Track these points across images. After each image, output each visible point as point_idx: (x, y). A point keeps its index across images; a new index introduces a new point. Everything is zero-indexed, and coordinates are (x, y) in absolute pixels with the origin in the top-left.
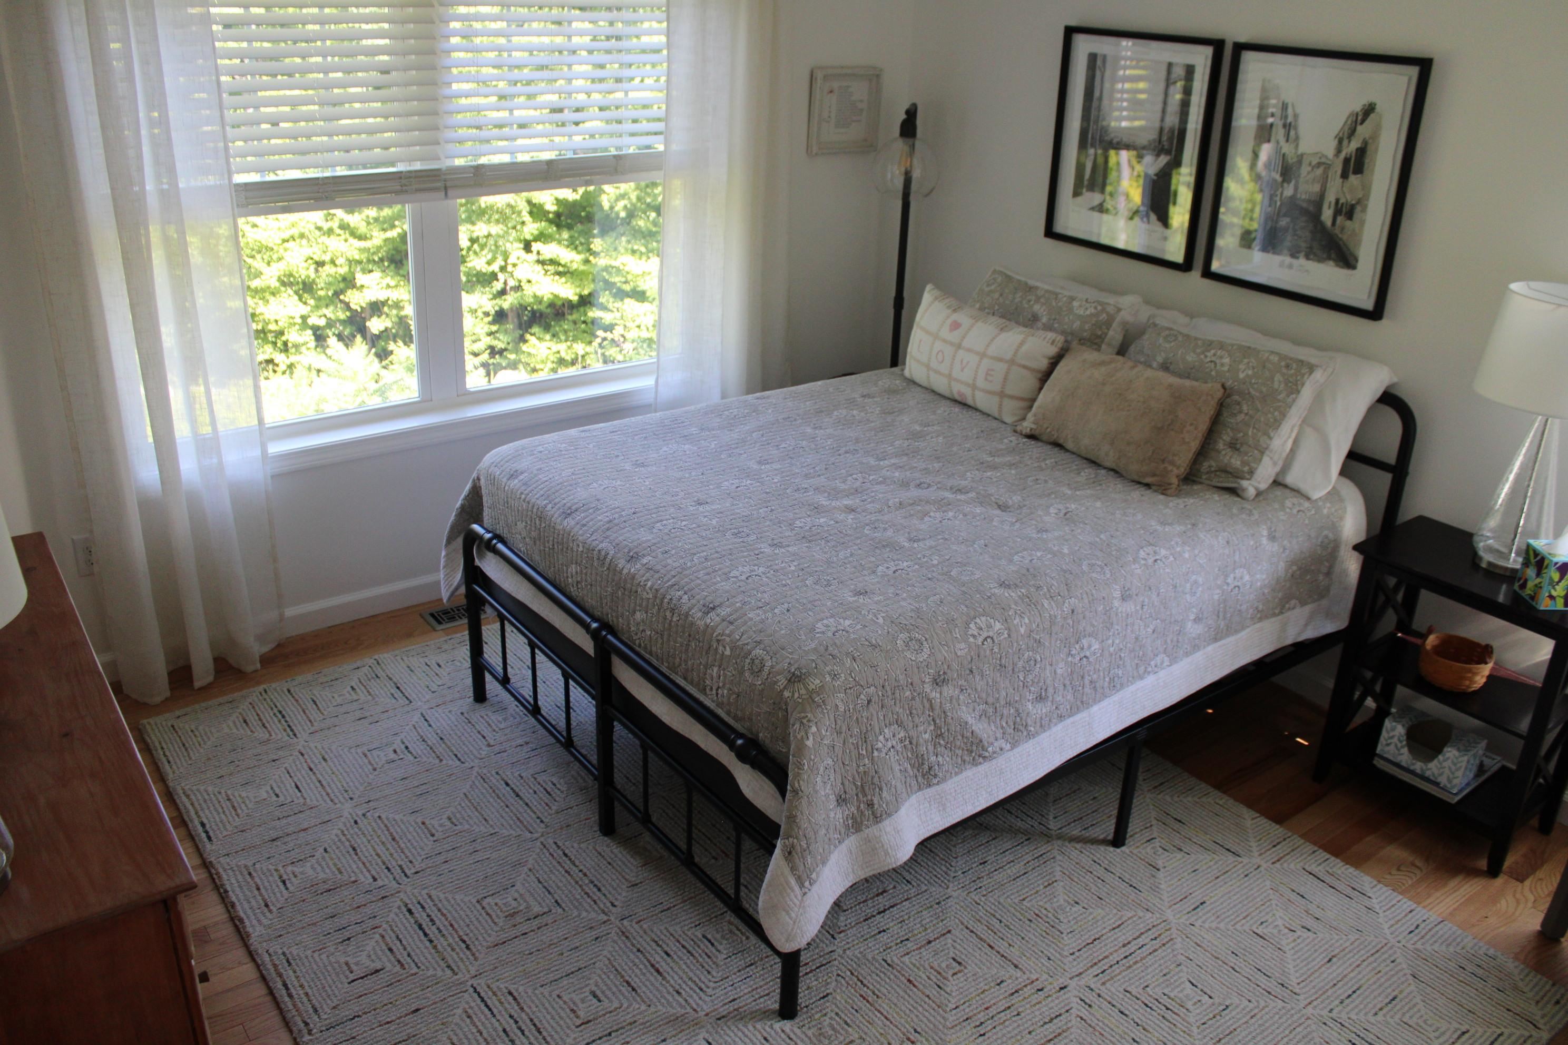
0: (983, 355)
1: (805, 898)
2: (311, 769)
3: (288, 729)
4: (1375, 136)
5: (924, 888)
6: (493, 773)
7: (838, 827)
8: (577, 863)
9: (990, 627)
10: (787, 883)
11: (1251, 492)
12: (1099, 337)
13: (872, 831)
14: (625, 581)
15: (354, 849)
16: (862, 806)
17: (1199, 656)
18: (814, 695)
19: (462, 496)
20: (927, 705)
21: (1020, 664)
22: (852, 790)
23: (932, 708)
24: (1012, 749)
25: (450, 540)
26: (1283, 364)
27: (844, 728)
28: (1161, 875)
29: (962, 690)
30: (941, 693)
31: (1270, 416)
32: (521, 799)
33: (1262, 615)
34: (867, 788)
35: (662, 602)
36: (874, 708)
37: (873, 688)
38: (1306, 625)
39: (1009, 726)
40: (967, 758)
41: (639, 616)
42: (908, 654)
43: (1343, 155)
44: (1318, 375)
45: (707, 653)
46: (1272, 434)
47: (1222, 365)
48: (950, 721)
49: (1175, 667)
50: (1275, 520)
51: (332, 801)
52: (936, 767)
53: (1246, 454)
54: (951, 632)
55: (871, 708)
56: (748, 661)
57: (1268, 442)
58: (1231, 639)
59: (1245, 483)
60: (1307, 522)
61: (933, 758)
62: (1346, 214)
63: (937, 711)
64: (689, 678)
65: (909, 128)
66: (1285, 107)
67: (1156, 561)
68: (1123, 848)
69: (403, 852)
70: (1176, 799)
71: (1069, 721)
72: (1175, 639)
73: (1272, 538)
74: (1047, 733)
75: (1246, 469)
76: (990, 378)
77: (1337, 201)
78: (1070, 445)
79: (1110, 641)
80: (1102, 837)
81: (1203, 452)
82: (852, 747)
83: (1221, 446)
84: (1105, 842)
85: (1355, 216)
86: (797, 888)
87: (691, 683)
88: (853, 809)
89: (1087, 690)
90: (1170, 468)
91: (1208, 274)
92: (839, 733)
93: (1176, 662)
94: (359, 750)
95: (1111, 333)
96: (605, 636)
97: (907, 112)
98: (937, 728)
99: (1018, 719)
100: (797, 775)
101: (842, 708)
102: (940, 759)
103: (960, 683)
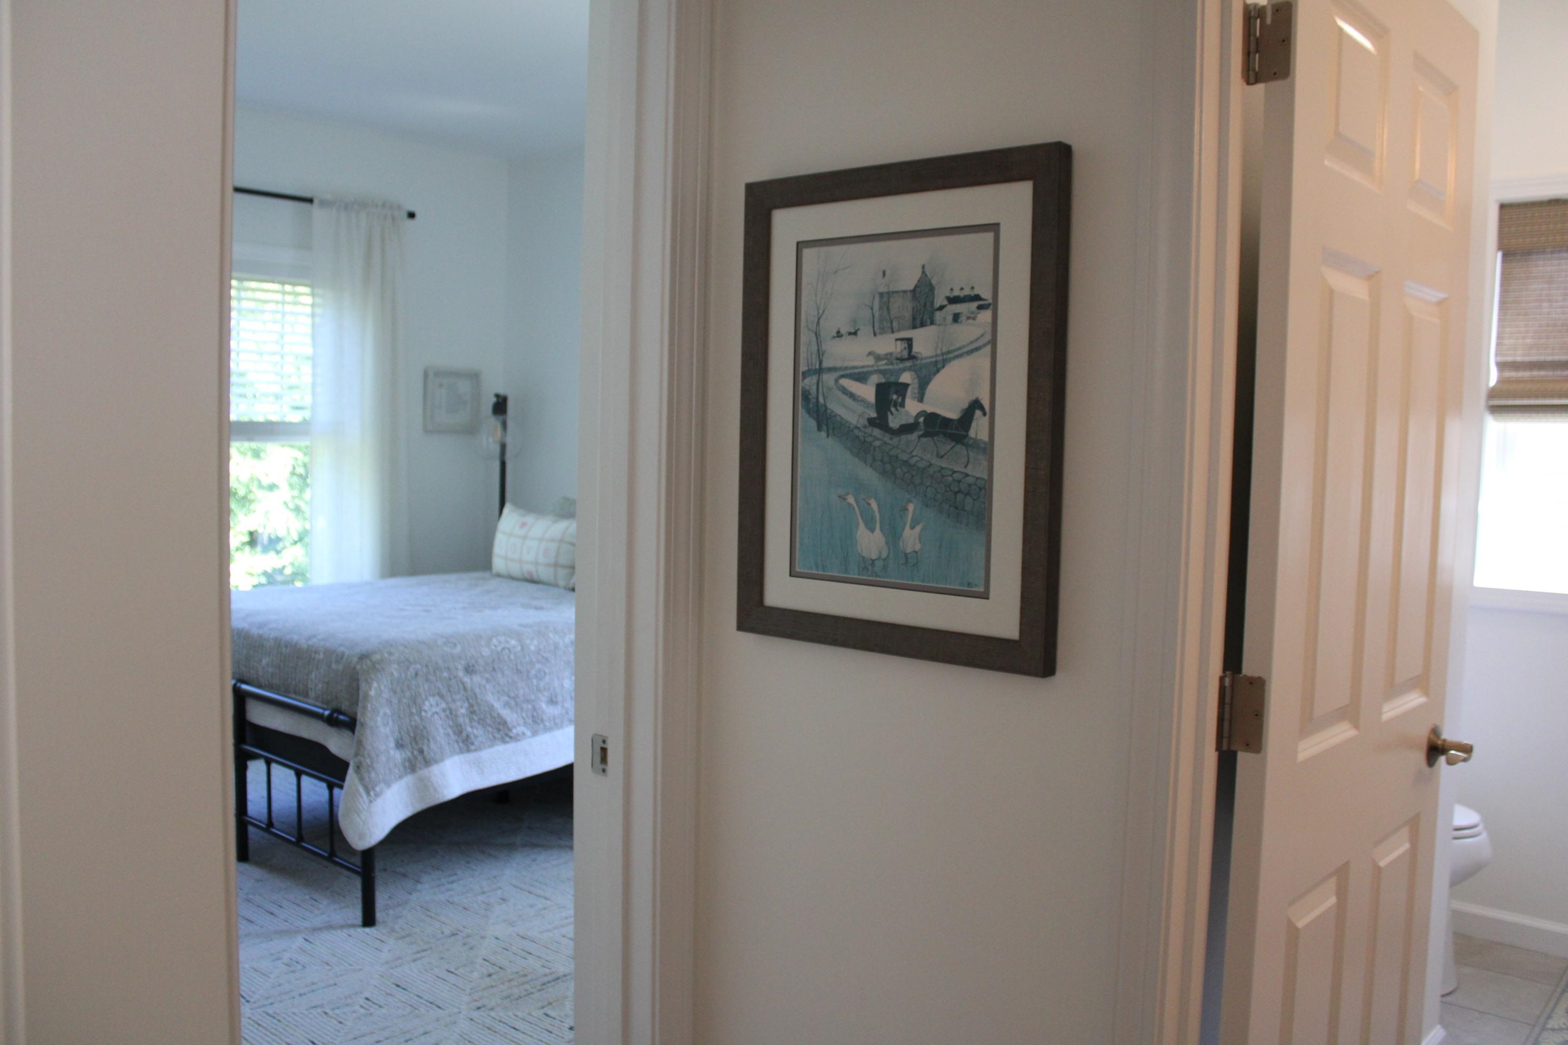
0: (541, 540)
1: (371, 805)
5: (485, 872)
7: (397, 764)
9: (507, 642)
10: (358, 790)
13: (424, 772)
16: (415, 752)
18: (376, 665)
20: (462, 687)
21: (533, 672)
22: (407, 740)
23: (465, 689)
24: (533, 736)
27: (399, 690)
29: (488, 682)
30: (471, 681)
34: (418, 738)
35: (280, 643)
36: (421, 680)
39: (529, 718)
41: (264, 662)
42: (445, 649)
45: (308, 665)
48: (480, 702)
52: (472, 736)
54: (478, 642)
55: (418, 680)
56: (334, 657)
61: (469, 729)
63: (470, 693)
64: (298, 689)
65: (500, 407)
76: (547, 555)
82: (405, 706)
86: (364, 795)
87: (299, 693)
88: (408, 753)
92: (395, 692)
96: (239, 686)
97: (497, 396)
98: (471, 706)
99: (535, 714)
100: (364, 714)
101: (396, 674)
102: (475, 731)
103: (486, 676)
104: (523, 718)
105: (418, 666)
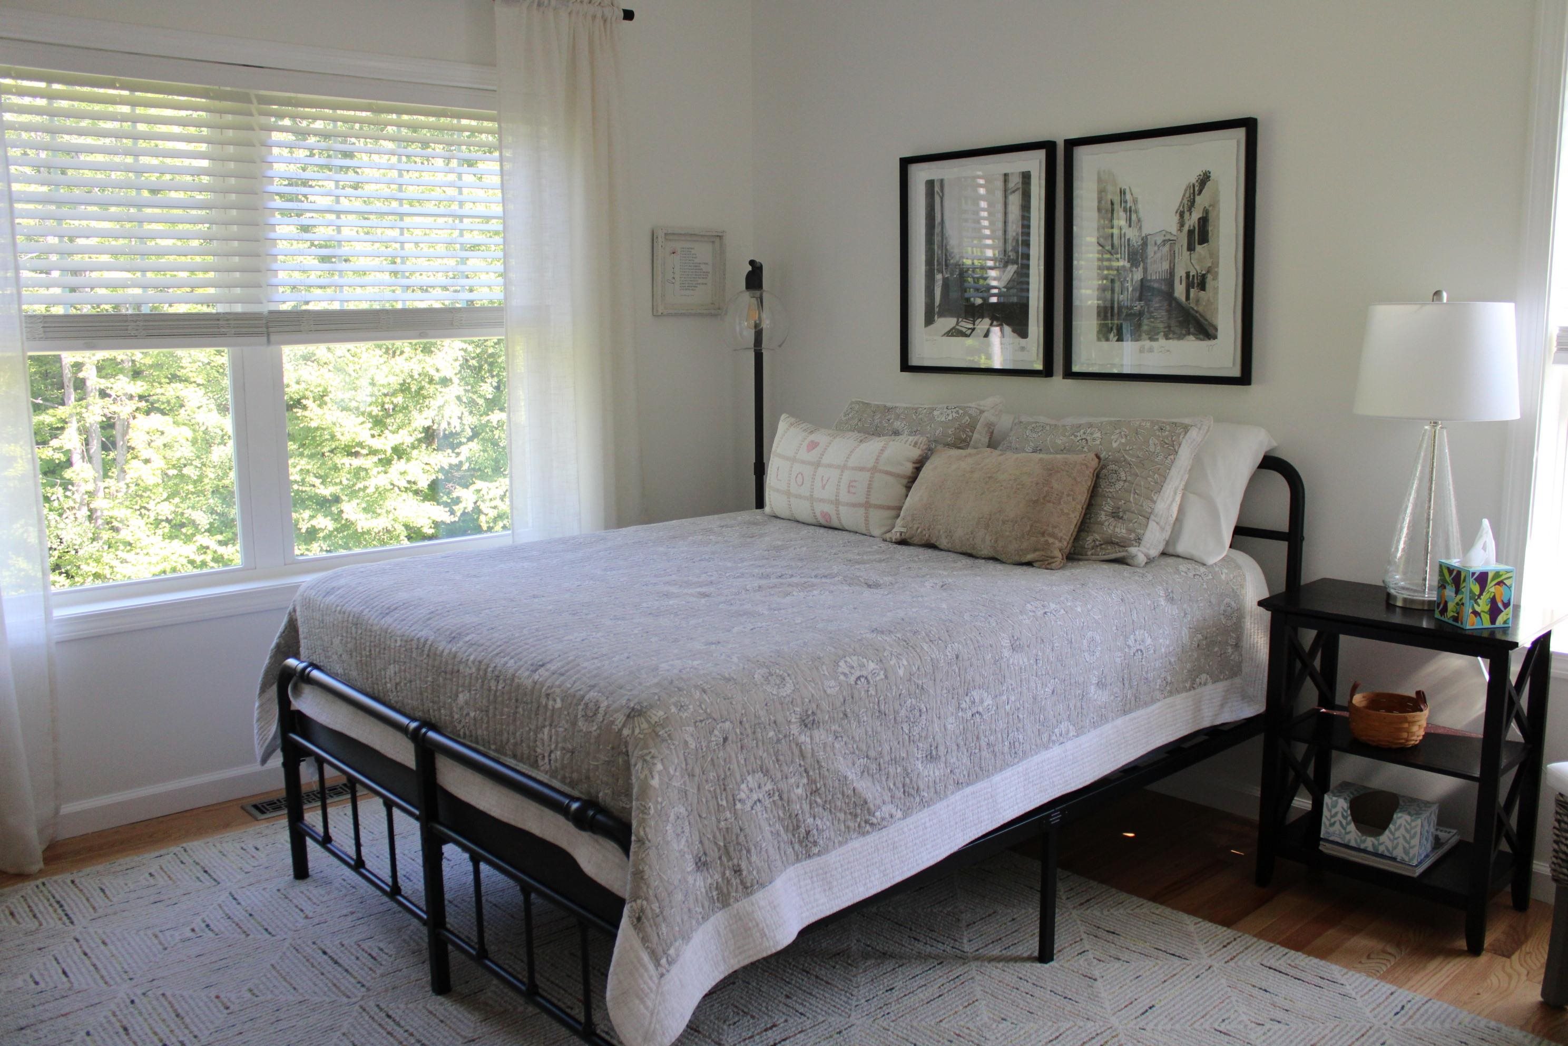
0: (843, 468)
1: (663, 981)
2: (85, 954)
3: (65, 919)
4: (1214, 204)
5: (821, 1019)
6: (310, 943)
7: (700, 897)
8: (402, 1023)
9: (862, 666)
10: (640, 960)
11: (1141, 559)
12: (964, 441)
13: (743, 905)
14: (447, 663)
15: (126, 1029)
16: (727, 873)
17: (1107, 728)
18: (658, 729)
19: (278, 634)
20: (796, 752)
21: (903, 712)
22: (714, 853)
23: (802, 756)
24: (904, 818)
25: (264, 689)
26: (1156, 427)
27: (697, 771)
28: (1099, 983)
29: (837, 737)
30: (811, 739)
31: (1150, 479)
32: (340, 965)
33: (1170, 688)
34: (731, 849)
35: (486, 671)
36: (732, 748)
37: (728, 723)
38: (1222, 706)
39: (898, 788)
40: (851, 824)
41: (462, 698)
42: (768, 689)
43: (1186, 228)
44: (1193, 433)
45: (537, 714)
46: (1155, 498)
47: (1094, 440)
48: (826, 773)
49: (1083, 739)
50: (1170, 582)
51: (106, 982)
52: (815, 832)
53: (1130, 521)
54: (817, 669)
55: (728, 749)
56: (581, 707)
57: (1151, 504)
58: (1141, 712)
59: (1133, 550)
60: (1205, 586)
61: (810, 821)
62: (1198, 285)
63: (809, 760)
64: (519, 754)
65: (754, 279)
66: (1122, 192)
67: (1045, 613)
68: (1052, 963)
69: (187, 1027)
70: (1106, 912)
71: (968, 790)
72: (1079, 704)
73: (1170, 599)
74: (944, 803)
75: (1133, 536)
76: (853, 490)
77: (1188, 274)
78: (944, 542)
79: (1005, 698)
80: (1025, 955)
81: (1084, 526)
82: (709, 796)
83: (1103, 517)
84: (1030, 959)
85: (1207, 286)
86: (651, 967)
87: (521, 760)
88: (716, 877)
89: (985, 753)
90: (1051, 540)
91: (1069, 374)
92: (692, 775)
93: (1083, 733)
94: (149, 932)
95: (976, 436)
96: (425, 733)
97: (752, 263)
98: (812, 781)
99: (908, 780)
100: (642, 822)
101: (692, 744)
102: (819, 822)
103: (833, 728)
104: (890, 789)
105: (727, 725)
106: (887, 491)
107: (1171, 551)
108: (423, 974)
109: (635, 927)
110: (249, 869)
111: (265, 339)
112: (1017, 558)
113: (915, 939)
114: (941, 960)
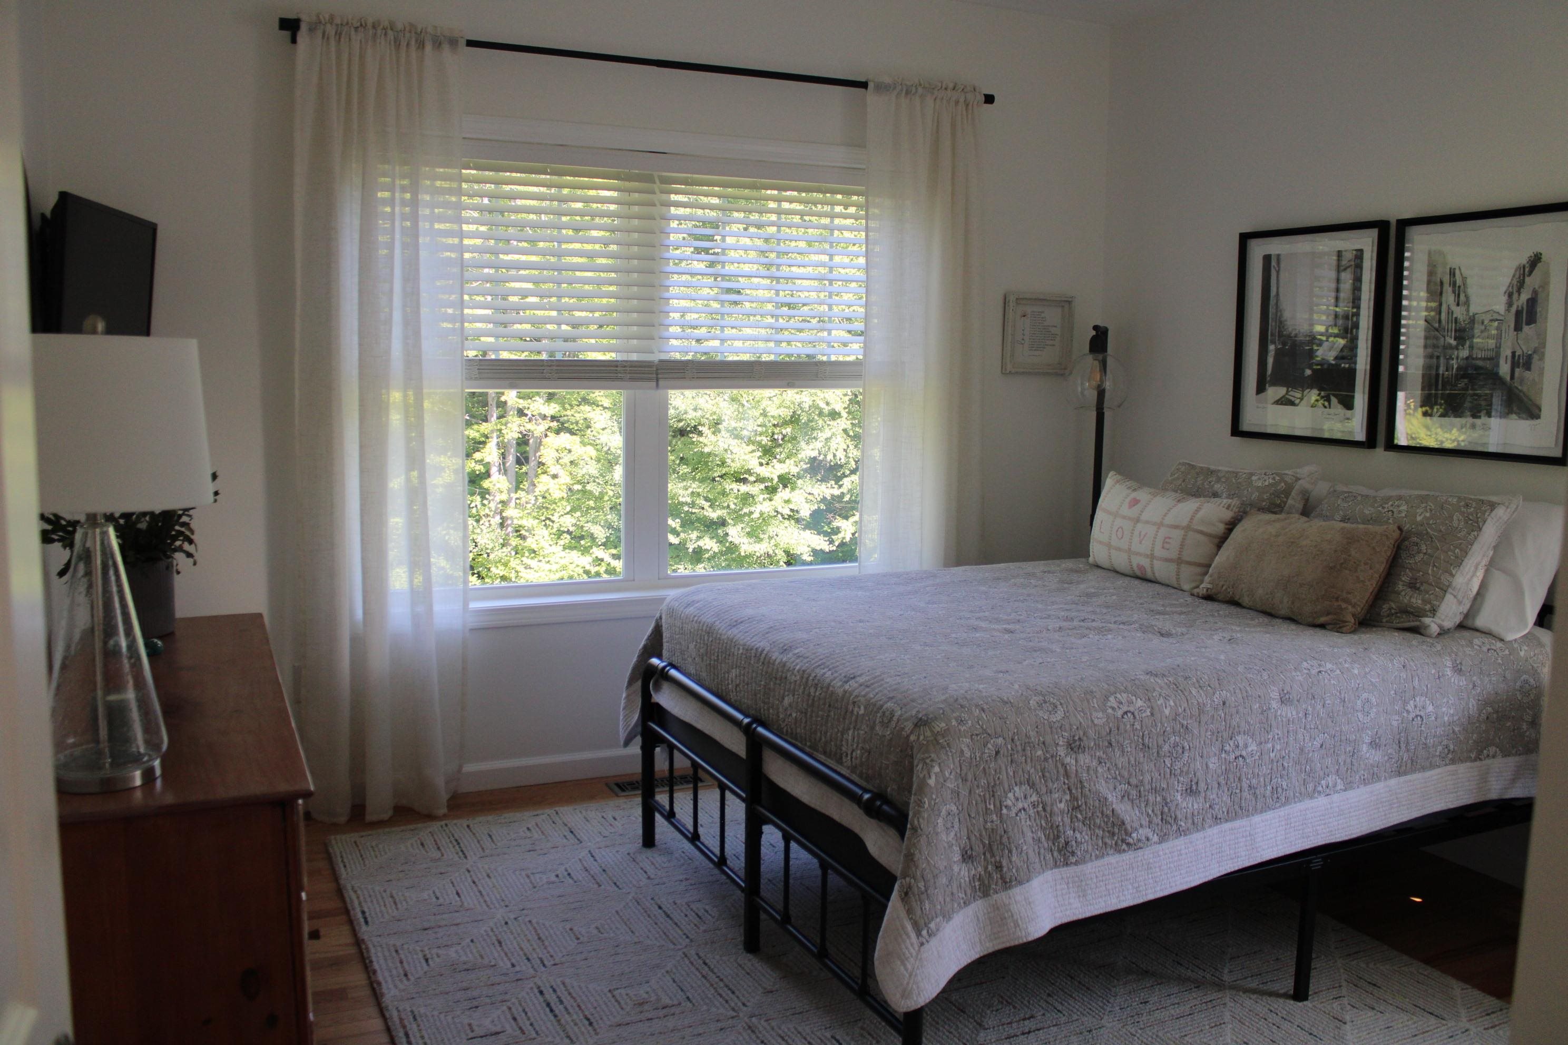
0: (1160, 525)
1: (922, 949)
2: (474, 882)
3: (461, 854)
4: (1544, 286)
5: (1075, 1017)
6: (649, 898)
7: (963, 885)
8: (716, 970)
9: (1130, 702)
10: (903, 927)
11: (1434, 629)
12: (1279, 506)
13: (1001, 897)
14: (777, 670)
15: (500, 943)
16: (990, 867)
17: (1379, 787)
18: (939, 737)
19: (646, 637)
20: (1062, 771)
21: (1166, 748)
22: (979, 848)
23: (1067, 775)
24: (1160, 843)
25: (631, 682)
26: (1462, 503)
27: (970, 777)
28: (1348, 1027)
29: (1100, 763)
30: (1076, 761)
31: (1450, 553)
32: (671, 919)
33: (1453, 757)
34: (995, 848)
35: (807, 679)
36: (1003, 761)
37: (1001, 739)
38: (1513, 781)
39: (1156, 815)
40: (1108, 841)
41: (787, 701)
42: (1041, 713)
43: (1514, 309)
44: (1500, 512)
45: (844, 719)
46: (1454, 572)
47: (1400, 512)
48: (1088, 792)
49: (1351, 794)
50: (1460, 654)
51: (488, 906)
52: (1074, 843)
53: (1427, 592)
54: (1088, 702)
55: (999, 761)
56: (879, 715)
57: (1450, 579)
58: (1416, 777)
59: (1427, 620)
60: (1500, 661)
61: (1070, 833)
62: (1523, 365)
63: (1073, 779)
64: (828, 750)
65: (1099, 342)
66: (1452, 273)
67: (1320, 672)
68: (1305, 1003)
69: (545, 948)
70: (1371, 965)
71: (1227, 826)
72: (1349, 760)
73: (1458, 670)
74: (1200, 835)
75: (1428, 607)
76: (1167, 546)
77: (1513, 354)
78: (1246, 601)
79: (1270, 745)
80: (1282, 992)
81: (1381, 593)
82: (979, 799)
83: (1400, 587)
84: (1286, 996)
85: (1533, 366)
86: (913, 935)
87: (829, 756)
88: (980, 869)
89: (1246, 794)
90: (1344, 605)
91: (1391, 446)
92: (965, 780)
93: (1352, 788)
94: (524, 873)
95: (1290, 502)
96: (755, 728)
97: (1096, 328)
98: (1074, 798)
99: (1166, 809)
100: (917, 814)
101: (967, 754)
102: (1078, 835)
103: (1098, 754)
104: (1148, 815)
105: (1000, 741)
106: (1198, 549)
107: (1469, 623)
108: (738, 935)
109: (902, 900)
110: (607, 833)
111: (654, 384)
112: (1310, 620)
113: (1178, 963)
114: (1198, 985)
